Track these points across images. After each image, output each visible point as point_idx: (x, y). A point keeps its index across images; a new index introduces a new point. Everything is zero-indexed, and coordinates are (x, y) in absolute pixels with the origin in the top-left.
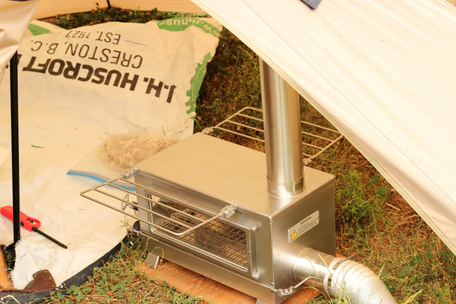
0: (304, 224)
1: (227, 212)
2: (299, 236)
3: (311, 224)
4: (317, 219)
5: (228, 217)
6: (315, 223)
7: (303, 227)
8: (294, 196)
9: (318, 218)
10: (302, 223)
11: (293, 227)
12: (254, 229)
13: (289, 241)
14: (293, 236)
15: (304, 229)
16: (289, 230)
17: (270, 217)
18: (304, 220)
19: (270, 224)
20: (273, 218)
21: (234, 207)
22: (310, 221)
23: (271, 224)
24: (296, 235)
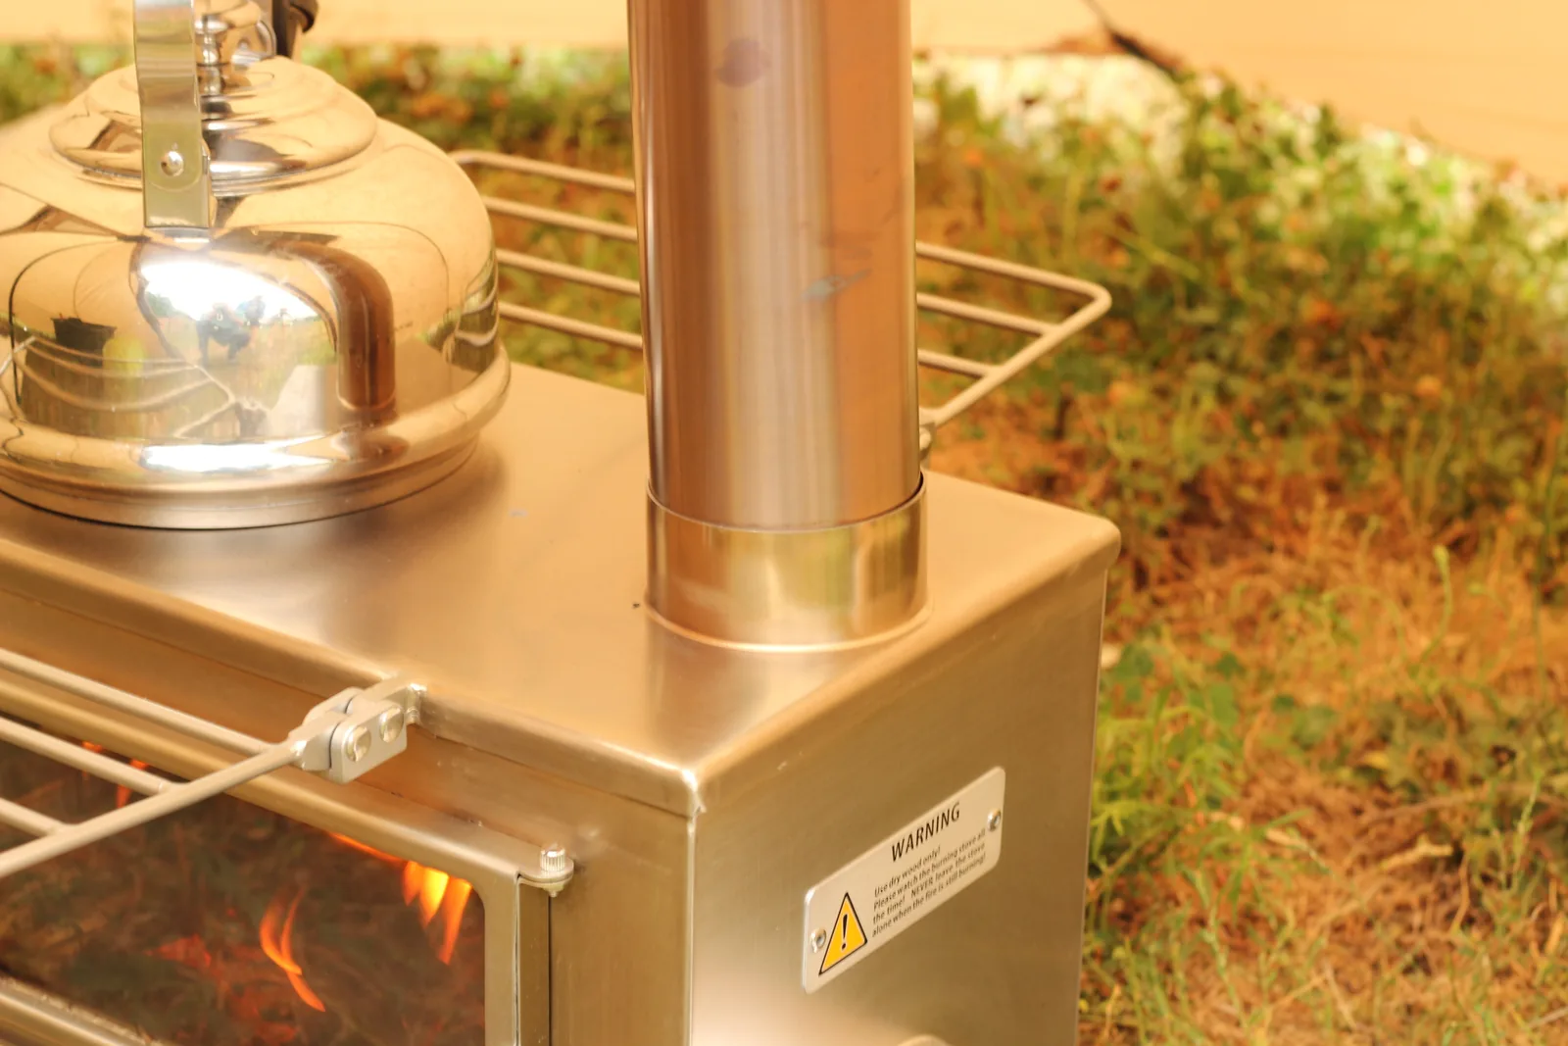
0: (910, 858)
1: (346, 736)
2: (874, 943)
3: (952, 862)
4: (993, 827)
5: (350, 772)
6: (981, 861)
7: (903, 882)
8: (849, 634)
9: (999, 823)
10: (897, 852)
11: (836, 875)
12: (552, 870)
13: (811, 981)
14: (839, 939)
15: (909, 891)
16: (810, 895)
17: (691, 777)
18: (911, 828)
19: (682, 838)
20: (710, 788)
21: (401, 698)
22: (947, 839)
23: (691, 829)
24: (853, 937)
